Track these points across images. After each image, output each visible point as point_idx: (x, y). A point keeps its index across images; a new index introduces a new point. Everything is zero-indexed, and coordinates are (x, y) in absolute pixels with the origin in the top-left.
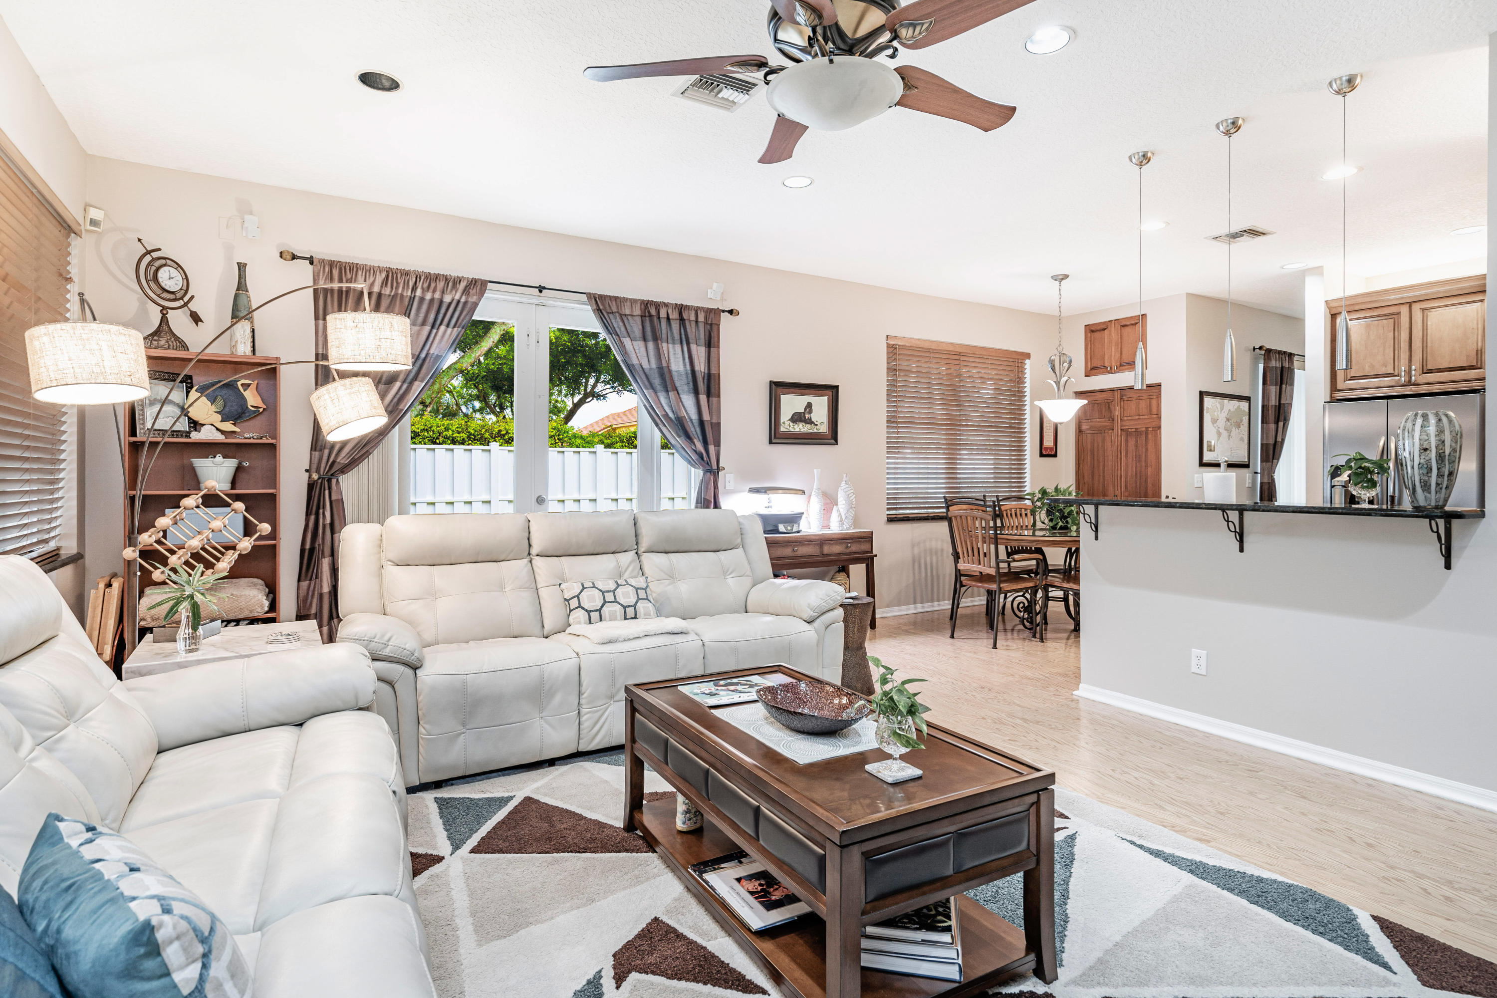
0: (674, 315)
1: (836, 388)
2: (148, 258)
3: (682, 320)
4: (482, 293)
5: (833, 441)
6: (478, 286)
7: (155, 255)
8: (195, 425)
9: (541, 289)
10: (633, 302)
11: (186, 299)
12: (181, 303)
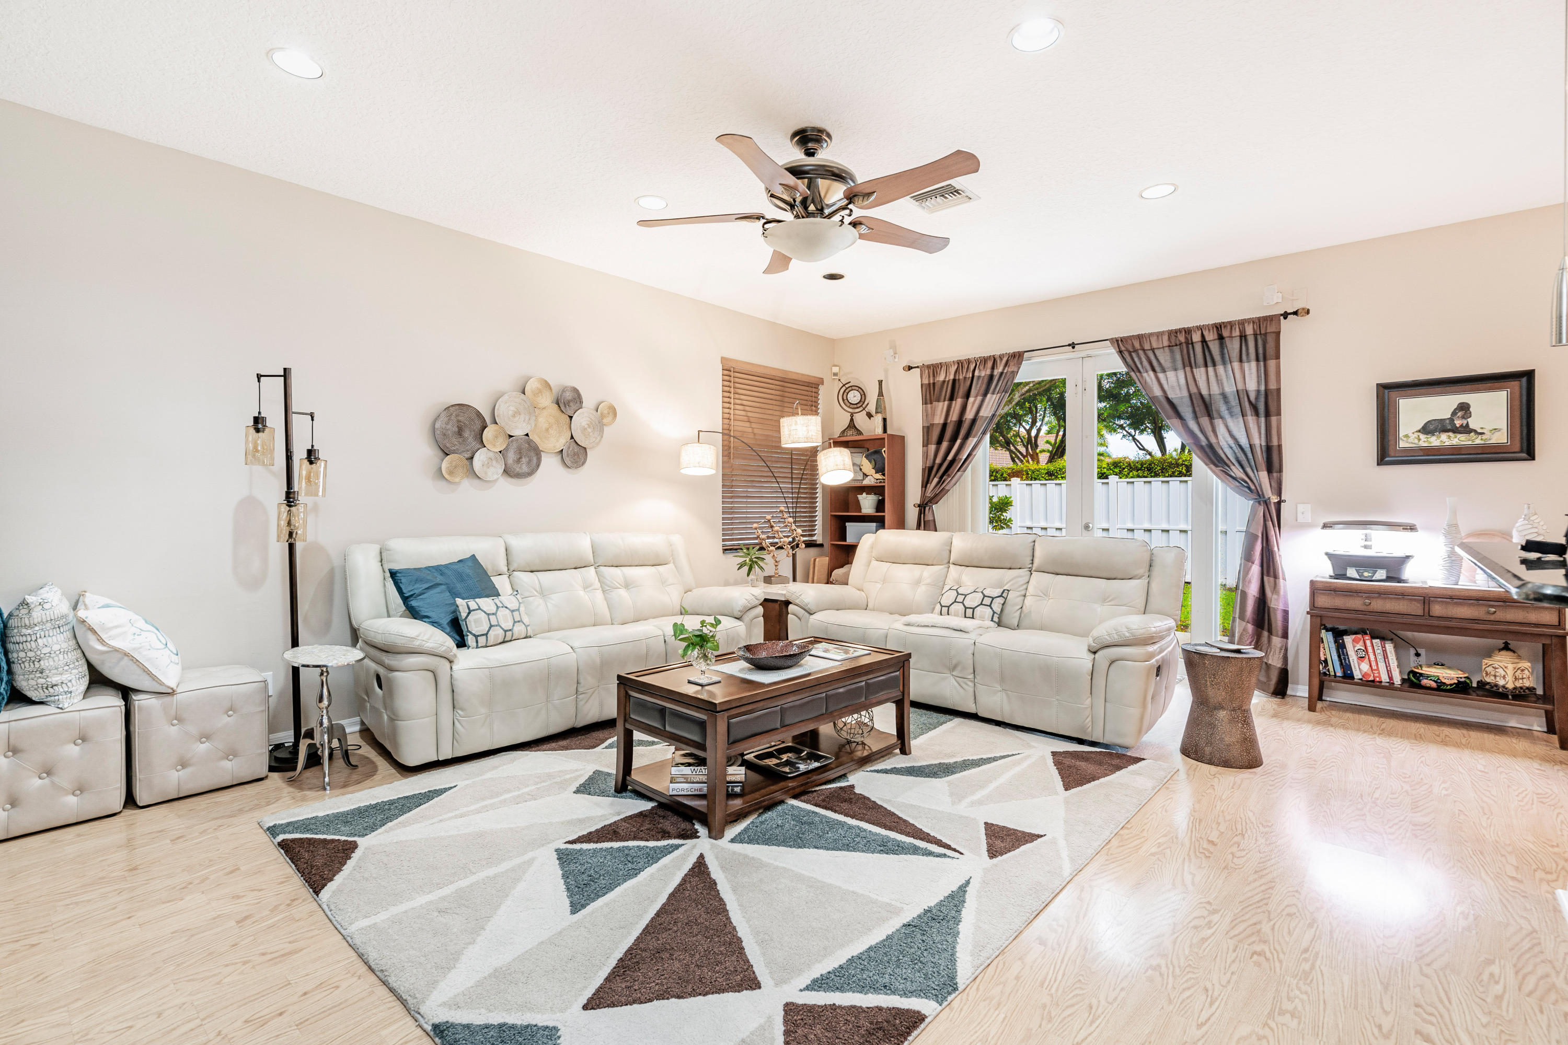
0: (1210, 336)
1: (1528, 376)
2: (844, 388)
3: (1221, 338)
4: (1019, 364)
5: (1524, 455)
6: (1017, 357)
7: (847, 386)
8: (865, 475)
9: (1073, 345)
10: (1159, 335)
11: (864, 406)
12: (861, 409)
